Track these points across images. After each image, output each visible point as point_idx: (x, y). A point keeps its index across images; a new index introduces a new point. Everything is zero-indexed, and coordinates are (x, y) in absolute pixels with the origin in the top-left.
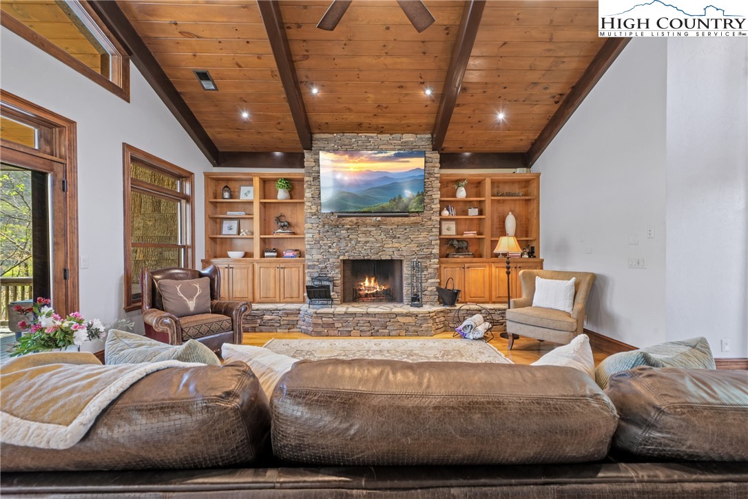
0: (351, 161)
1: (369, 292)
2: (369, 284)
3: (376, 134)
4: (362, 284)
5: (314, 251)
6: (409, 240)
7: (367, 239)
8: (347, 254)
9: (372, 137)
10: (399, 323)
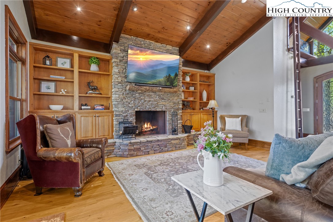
0: (141, 54)
1: (147, 130)
2: (147, 126)
3: (154, 42)
4: (143, 126)
5: (120, 106)
6: (170, 101)
7: (150, 99)
8: (139, 108)
9: (152, 43)
10: (172, 144)
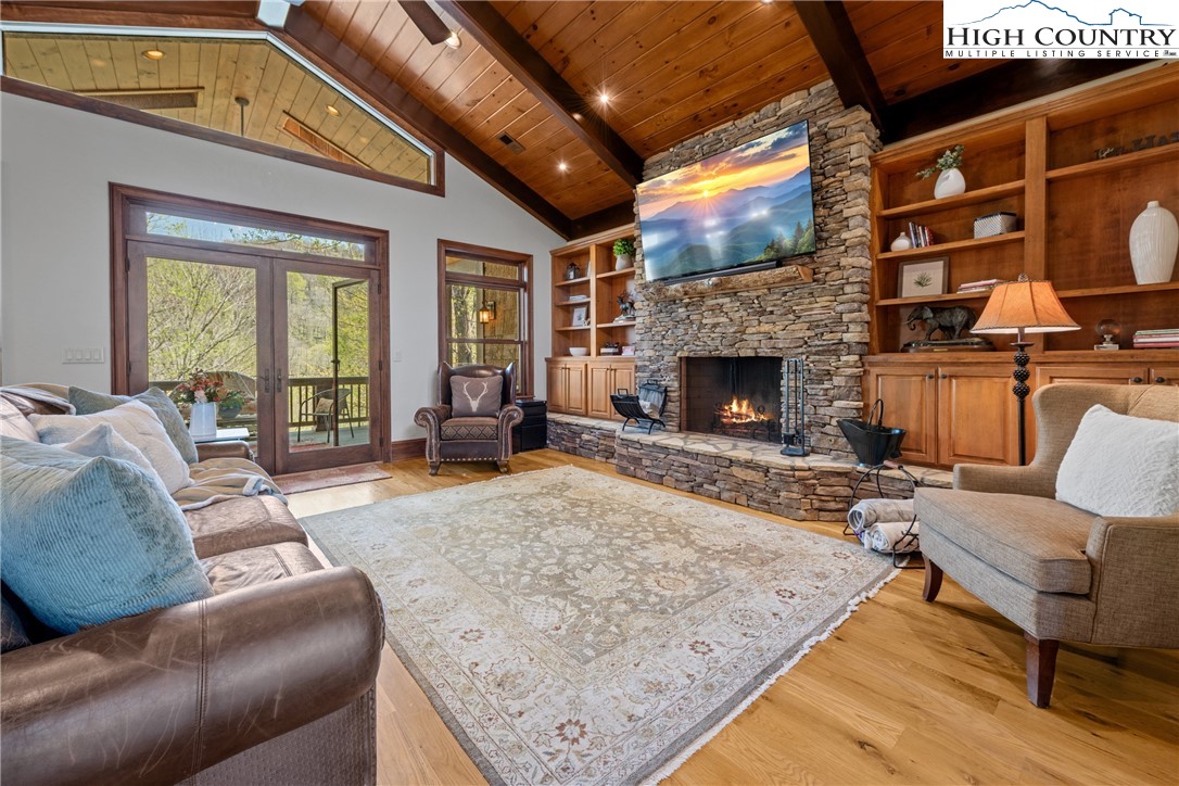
1: (739, 421)
2: (739, 409)
3: (730, 123)
4: (726, 408)
5: (645, 345)
6: (791, 316)
7: (716, 320)
8: (685, 348)
10: (735, 480)
